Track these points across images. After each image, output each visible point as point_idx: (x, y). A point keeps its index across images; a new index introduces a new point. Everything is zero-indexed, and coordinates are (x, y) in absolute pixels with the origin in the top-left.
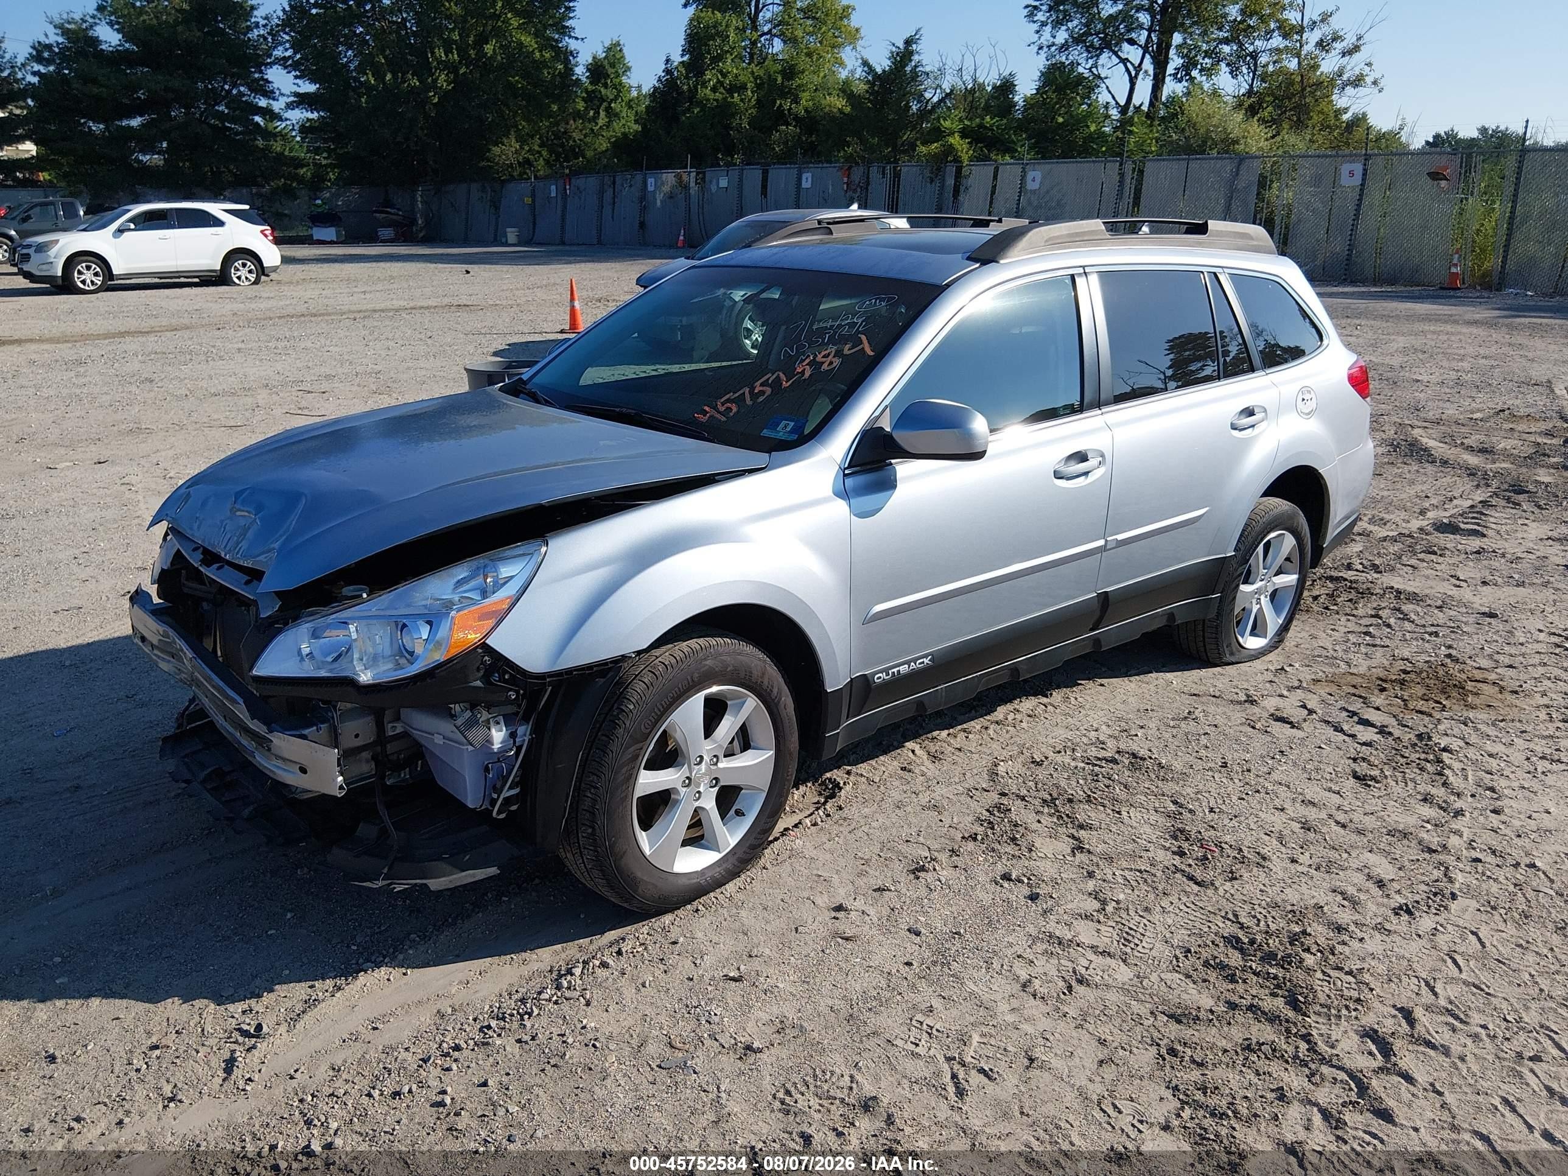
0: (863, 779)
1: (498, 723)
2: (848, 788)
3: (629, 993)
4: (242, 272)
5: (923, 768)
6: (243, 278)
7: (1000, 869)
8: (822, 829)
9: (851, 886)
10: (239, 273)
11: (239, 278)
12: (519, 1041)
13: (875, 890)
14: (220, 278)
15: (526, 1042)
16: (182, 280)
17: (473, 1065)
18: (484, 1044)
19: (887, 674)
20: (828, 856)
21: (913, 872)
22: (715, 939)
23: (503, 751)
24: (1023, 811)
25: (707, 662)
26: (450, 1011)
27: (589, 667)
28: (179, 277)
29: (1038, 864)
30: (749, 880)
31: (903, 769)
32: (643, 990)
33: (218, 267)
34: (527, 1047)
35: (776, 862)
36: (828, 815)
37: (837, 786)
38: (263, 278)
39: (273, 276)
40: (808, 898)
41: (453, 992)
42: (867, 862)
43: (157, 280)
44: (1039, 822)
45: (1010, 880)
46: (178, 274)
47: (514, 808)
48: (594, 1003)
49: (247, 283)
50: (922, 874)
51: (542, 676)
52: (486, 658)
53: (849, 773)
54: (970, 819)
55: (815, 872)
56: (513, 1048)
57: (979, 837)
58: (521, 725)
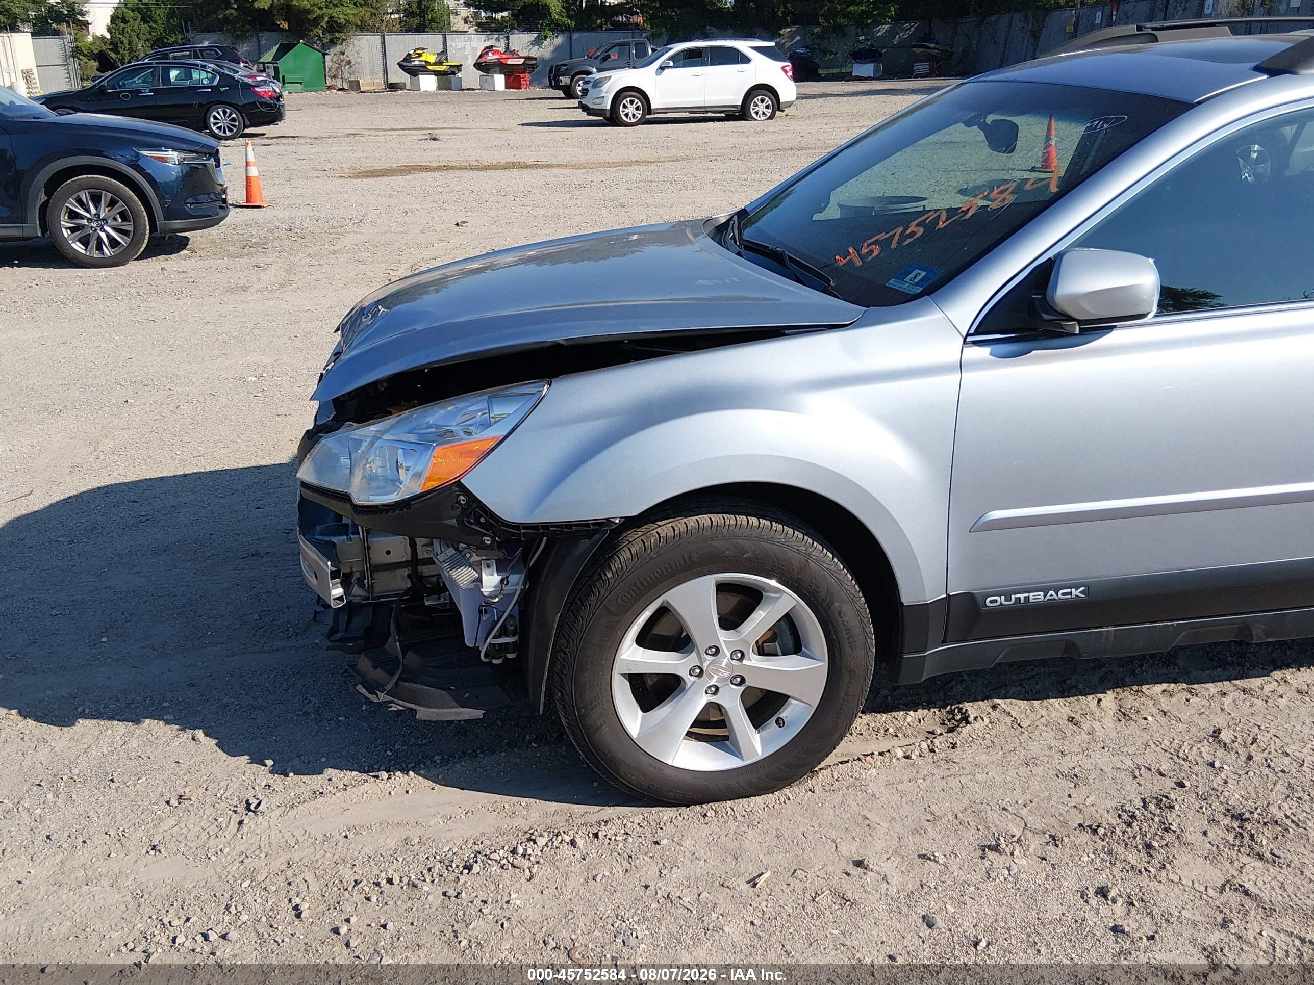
0: (1008, 720)
1: (488, 566)
2: (978, 725)
3: (575, 882)
4: (760, 107)
5: (1097, 725)
6: (760, 113)
7: (1102, 879)
8: (912, 765)
9: (895, 842)
10: (757, 109)
11: (757, 113)
12: (444, 894)
13: (920, 856)
14: (740, 114)
15: (449, 897)
16: (709, 115)
17: (391, 903)
18: (415, 886)
19: (1008, 599)
20: (896, 798)
21: (983, 848)
22: (700, 852)
23: (492, 595)
24: (1191, 814)
25: (714, 543)
26: (417, 840)
27: (569, 525)
28: (707, 112)
29: (1161, 887)
30: (782, 800)
31: (1071, 720)
32: (591, 882)
33: (740, 103)
34: (447, 902)
35: (830, 788)
36: (932, 751)
37: (965, 719)
38: (778, 112)
39: (787, 111)
40: (834, 841)
41: (431, 823)
42: (935, 819)
43: (687, 115)
44: (1205, 833)
45: (1105, 896)
46: (705, 109)
47: (510, 656)
48: (536, 880)
49: (763, 118)
50: (990, 854)
51: (517, 526)
52: (462, 497)
53: (994, 707)
54: (1110, 804)
55: (865, 813)
56: (435, 899)
57: (1101, 831)
58: (513, 573)
